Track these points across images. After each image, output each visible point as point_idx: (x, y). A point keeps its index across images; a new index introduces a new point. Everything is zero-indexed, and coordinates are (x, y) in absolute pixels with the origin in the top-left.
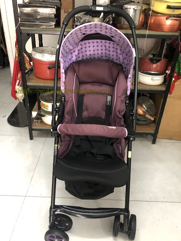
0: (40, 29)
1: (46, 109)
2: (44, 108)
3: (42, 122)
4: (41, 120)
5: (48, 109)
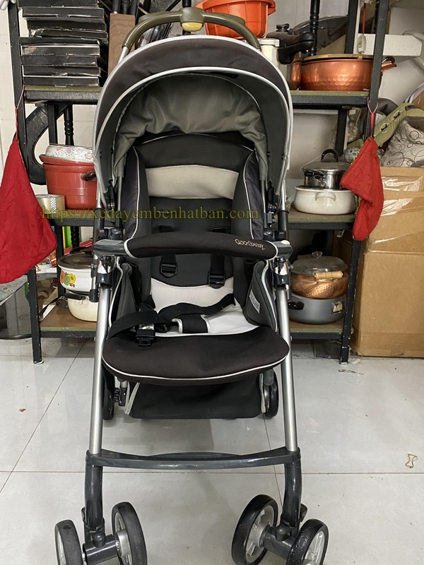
0: (68, 90)
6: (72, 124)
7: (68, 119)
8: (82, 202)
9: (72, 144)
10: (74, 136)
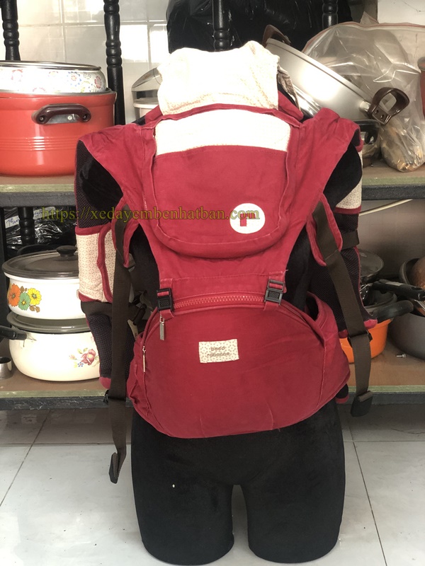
1: (32, 308)
2: (23, 306)
3: (13, 372)
4: (9, 364)
5: (38, 310)
6: (15, 26)
7: (9, 17)
8: (40, 161)
9: (17, 58)
10: (20, 47)
